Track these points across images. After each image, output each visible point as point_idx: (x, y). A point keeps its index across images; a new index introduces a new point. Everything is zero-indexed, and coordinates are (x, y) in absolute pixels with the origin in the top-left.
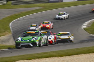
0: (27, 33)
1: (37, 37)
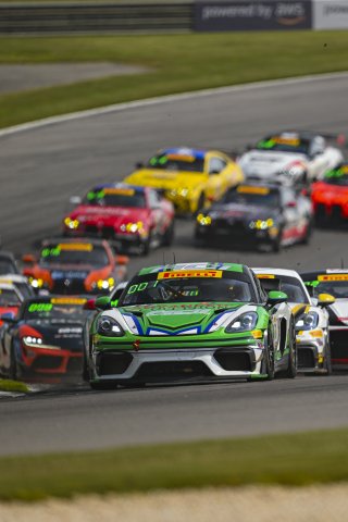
0: (161, 276)
1: (247, 308)
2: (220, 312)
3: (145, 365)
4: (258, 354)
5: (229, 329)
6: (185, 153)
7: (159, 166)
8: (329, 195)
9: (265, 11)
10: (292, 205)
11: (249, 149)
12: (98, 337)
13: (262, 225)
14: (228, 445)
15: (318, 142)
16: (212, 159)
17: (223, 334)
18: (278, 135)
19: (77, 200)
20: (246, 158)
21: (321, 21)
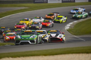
1: (34, 35)
2: (31, 36)
3: (21, 42)
4: (35, 41)
5: (32, 38)
6: (26, 19)
7: (23, 20)
8: (44, 24)
9: (42, 1)
10: (40, 25)
11: (33, 18)
12: (16, 39)
13: (37, 27)
14: (38, 51)
15: (41, 18)
16: (29, 19)
17: (31, 38)
18: (37, 17)
19: (16, 24)
20: (33, 20)
21: (49, 2)
